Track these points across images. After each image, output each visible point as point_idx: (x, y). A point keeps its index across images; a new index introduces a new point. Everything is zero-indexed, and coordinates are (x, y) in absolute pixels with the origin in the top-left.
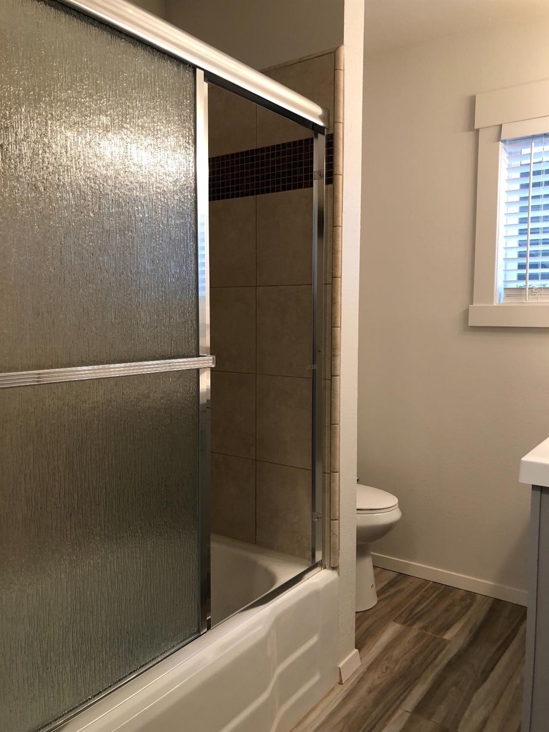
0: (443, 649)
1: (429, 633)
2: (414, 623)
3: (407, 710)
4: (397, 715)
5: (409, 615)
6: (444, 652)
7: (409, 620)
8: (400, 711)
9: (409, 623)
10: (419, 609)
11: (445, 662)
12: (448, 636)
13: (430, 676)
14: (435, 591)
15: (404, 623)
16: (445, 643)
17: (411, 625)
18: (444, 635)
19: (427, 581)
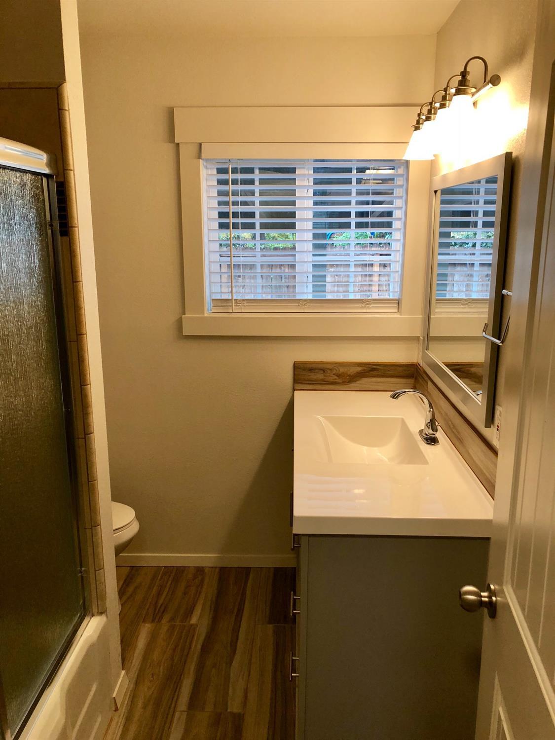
0: (193, 636)
1: (178, 623)
2: (161, 618)
3: (182, 710)
4: (176, 719)
5: (155, 609)
6: (195, 638)
7: (156, 616)
8: (177, 714)
9: (157, 620)
10: (161, 602)
11: (199, 647)
12: (194, 620)
13: (191, 667)
14: (170, 576)
15: (153, 621)
16: (193, 628)
17: (159, 621)
18: (190, 620)
19: (159, 568)
